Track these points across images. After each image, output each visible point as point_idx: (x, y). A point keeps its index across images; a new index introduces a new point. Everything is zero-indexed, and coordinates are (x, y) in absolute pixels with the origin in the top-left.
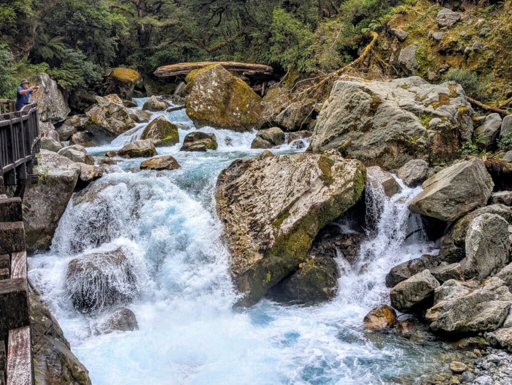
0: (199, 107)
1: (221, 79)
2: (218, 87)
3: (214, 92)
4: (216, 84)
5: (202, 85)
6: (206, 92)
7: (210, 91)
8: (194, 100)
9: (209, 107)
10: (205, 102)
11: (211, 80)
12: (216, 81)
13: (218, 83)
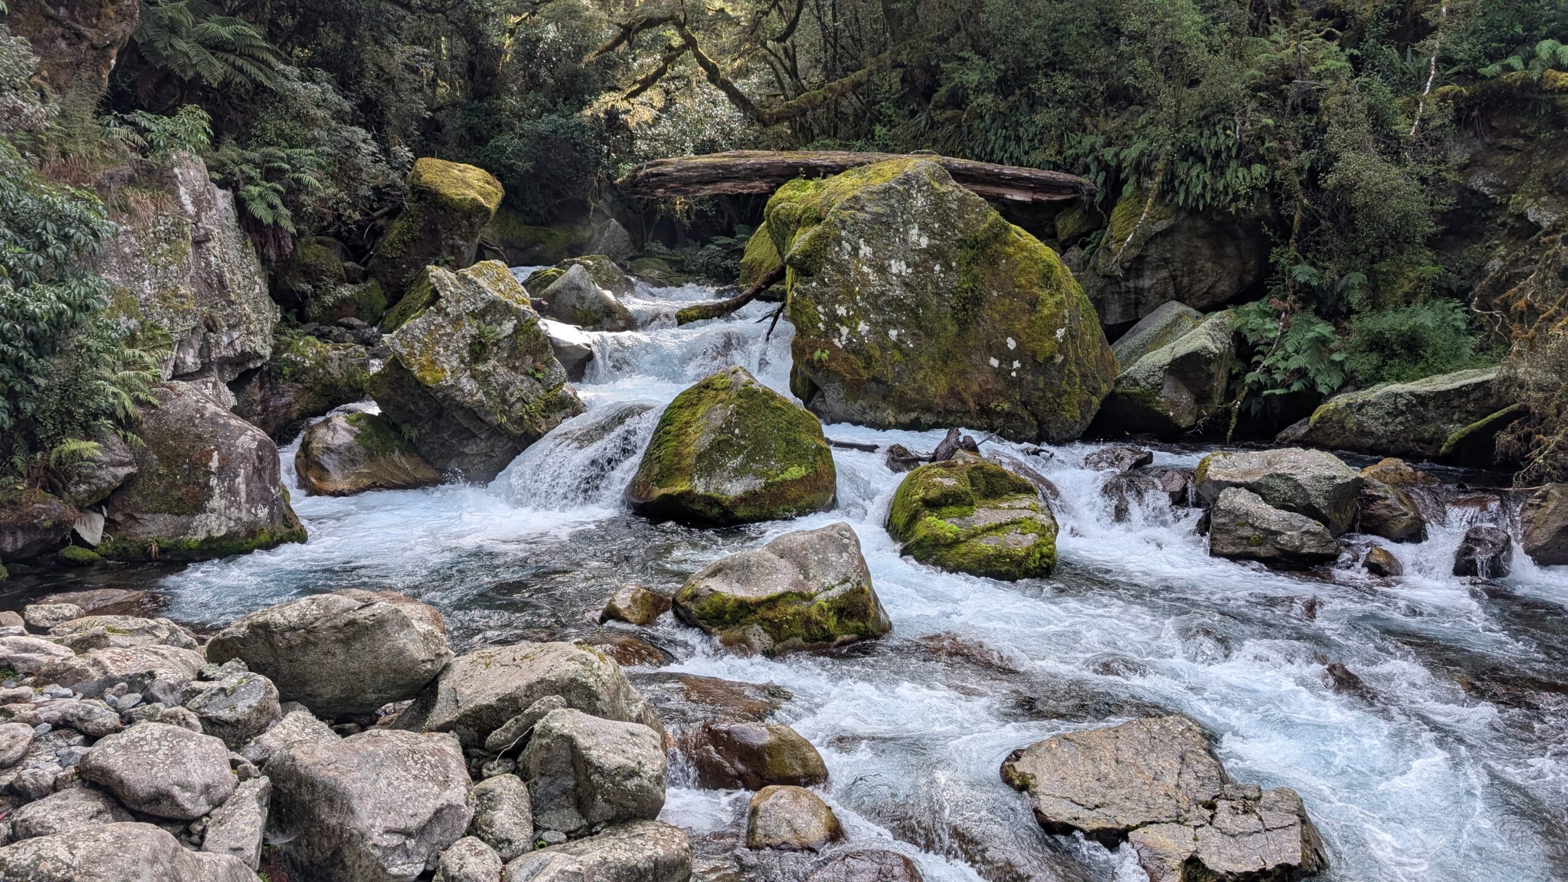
0: (853, 330)
1: (944, 220)
2: (933, 253)
3: (916, 273)
4: (924, 242)
5: (868, 242)
6: (882, 270)
7: (897, 267)
8: (835, 300)
9: (893, 333)
10: (879, 310)
11: (906, 223)
12: (924, 228)
13: (932, 235)
